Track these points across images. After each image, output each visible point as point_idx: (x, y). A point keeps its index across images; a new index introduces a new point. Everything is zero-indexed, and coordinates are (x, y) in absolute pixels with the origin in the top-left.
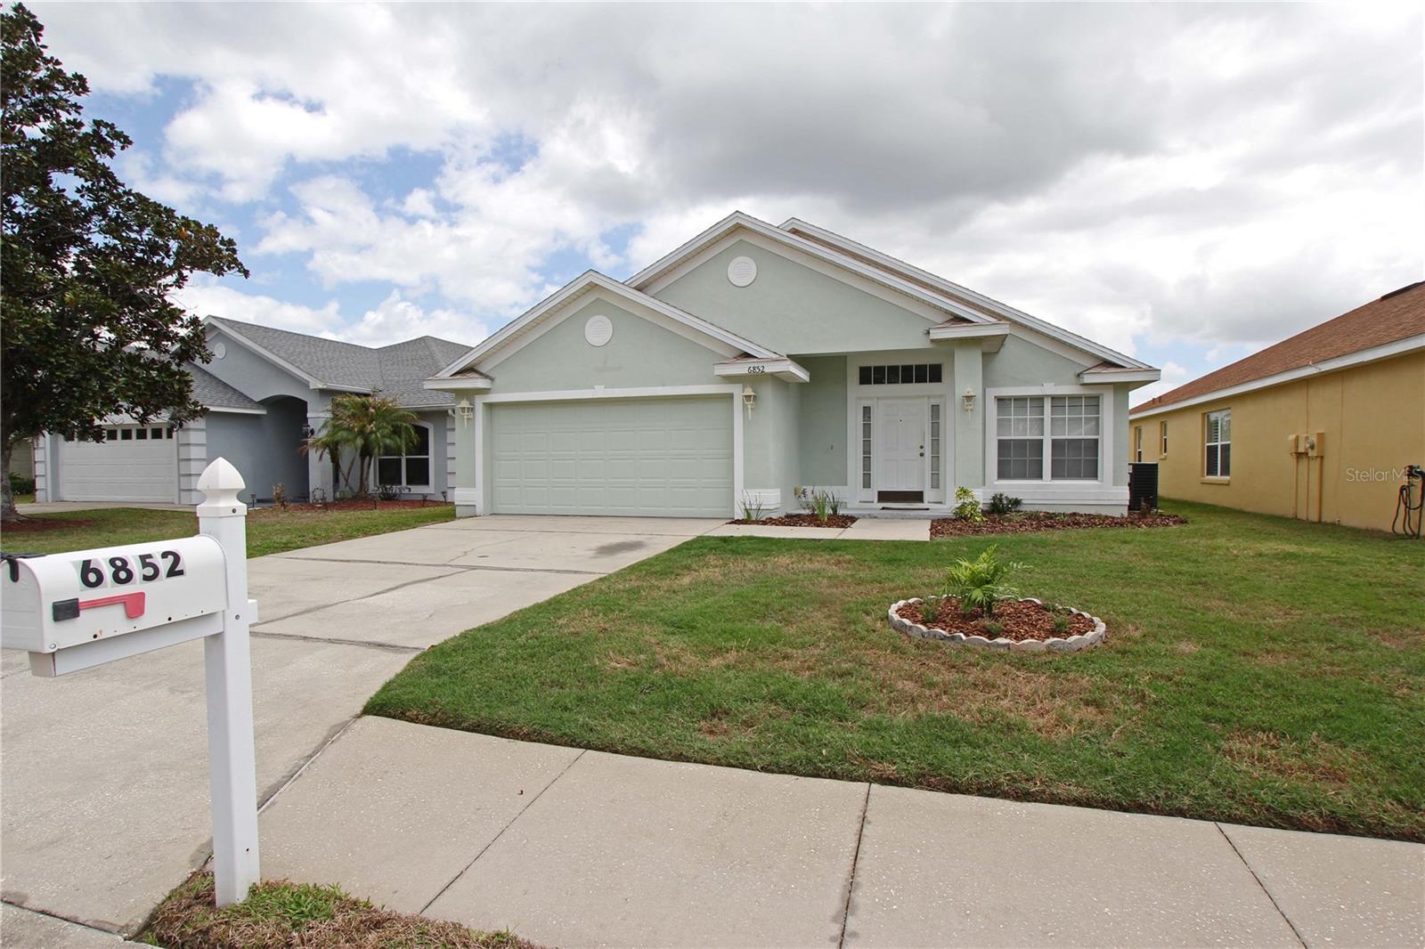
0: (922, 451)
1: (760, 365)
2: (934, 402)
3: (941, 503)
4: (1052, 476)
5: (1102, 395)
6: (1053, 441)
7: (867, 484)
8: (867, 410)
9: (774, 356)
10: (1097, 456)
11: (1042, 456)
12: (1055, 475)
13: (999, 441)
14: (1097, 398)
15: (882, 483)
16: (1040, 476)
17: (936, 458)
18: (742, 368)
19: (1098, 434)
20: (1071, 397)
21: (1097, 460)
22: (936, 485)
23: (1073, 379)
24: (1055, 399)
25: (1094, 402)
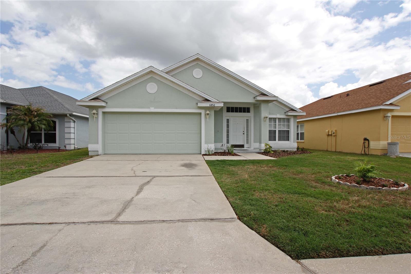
0: (244, 133)
1: (214, 104)
2: (247, 118)
3: (249, 148)
4: (278, 140)
5: (291, 118)
6: (279, 130)
7: (228, 142)
8: (228, 121)
9: (218, 101)
10: (289, 135)
11: (276, 135)
12: (279, 140)
13: (269, 130)
14: (289, 119)
15: (232, 142)
16: (275, 140)
17: (247, 135)
18: (207, 104)
19: (289, 129)
20: (283, 119)
21: (289, 136)
22: (247, 143)
23: (284, 114)
24: (279, 119)
25: (288, 120)
